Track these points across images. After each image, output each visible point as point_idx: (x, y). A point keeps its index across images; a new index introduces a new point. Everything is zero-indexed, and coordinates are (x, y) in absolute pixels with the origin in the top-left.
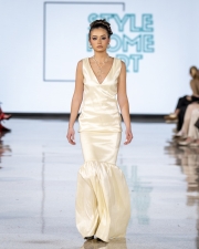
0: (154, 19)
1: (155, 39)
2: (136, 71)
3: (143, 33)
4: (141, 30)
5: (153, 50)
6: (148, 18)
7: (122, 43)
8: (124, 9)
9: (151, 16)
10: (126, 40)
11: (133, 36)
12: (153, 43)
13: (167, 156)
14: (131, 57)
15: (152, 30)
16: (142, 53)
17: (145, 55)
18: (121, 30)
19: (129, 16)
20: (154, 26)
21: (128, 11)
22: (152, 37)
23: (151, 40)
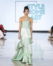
0: (45, 5)
1: (45, 11)
2: (40, 19)
3: (42, 9)
4: (41, 8)
5: (44, 14)
6: (43, 5)
7: (36, 12)
8: (37, 3)
9: (44, 5)
10: (37, 11)
11: (39, 10)
12: (44, 12)
13: (48, 42)
14: (39, 16)
15: (44, 8)
16: (41, 15)
17: (42, 15)
18: (36, 9)
19: (38, 5)
20: (45, 7)
21: (38, 3)
22: (44, 10)
23: (44, 11)
